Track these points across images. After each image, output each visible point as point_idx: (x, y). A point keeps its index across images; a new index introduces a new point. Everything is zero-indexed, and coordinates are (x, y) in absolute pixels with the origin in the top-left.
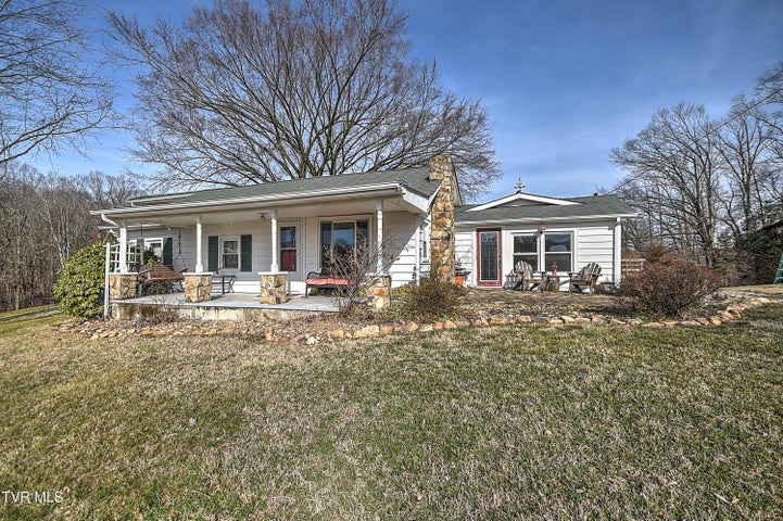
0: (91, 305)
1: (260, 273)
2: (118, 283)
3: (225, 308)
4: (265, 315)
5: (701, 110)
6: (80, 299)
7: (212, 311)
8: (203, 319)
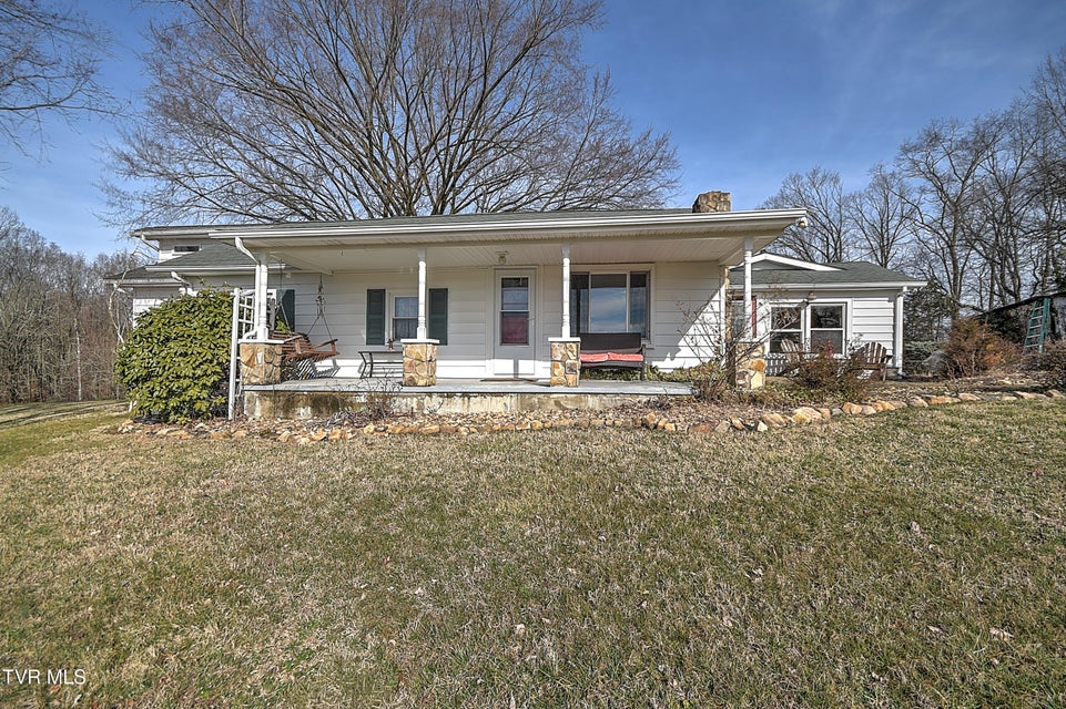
0: (204, 394)
1: (550, 339)
2: (260, 356)
3: (483, 394)
4: (557, 403)
5: (836, 180)
6: (187, 382)
7: (458, 400)
8: (439, 412)
